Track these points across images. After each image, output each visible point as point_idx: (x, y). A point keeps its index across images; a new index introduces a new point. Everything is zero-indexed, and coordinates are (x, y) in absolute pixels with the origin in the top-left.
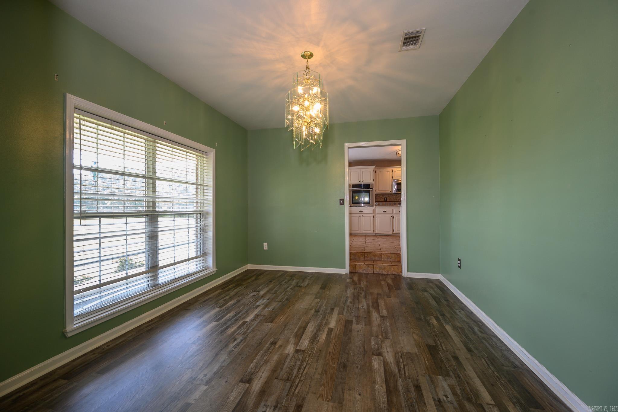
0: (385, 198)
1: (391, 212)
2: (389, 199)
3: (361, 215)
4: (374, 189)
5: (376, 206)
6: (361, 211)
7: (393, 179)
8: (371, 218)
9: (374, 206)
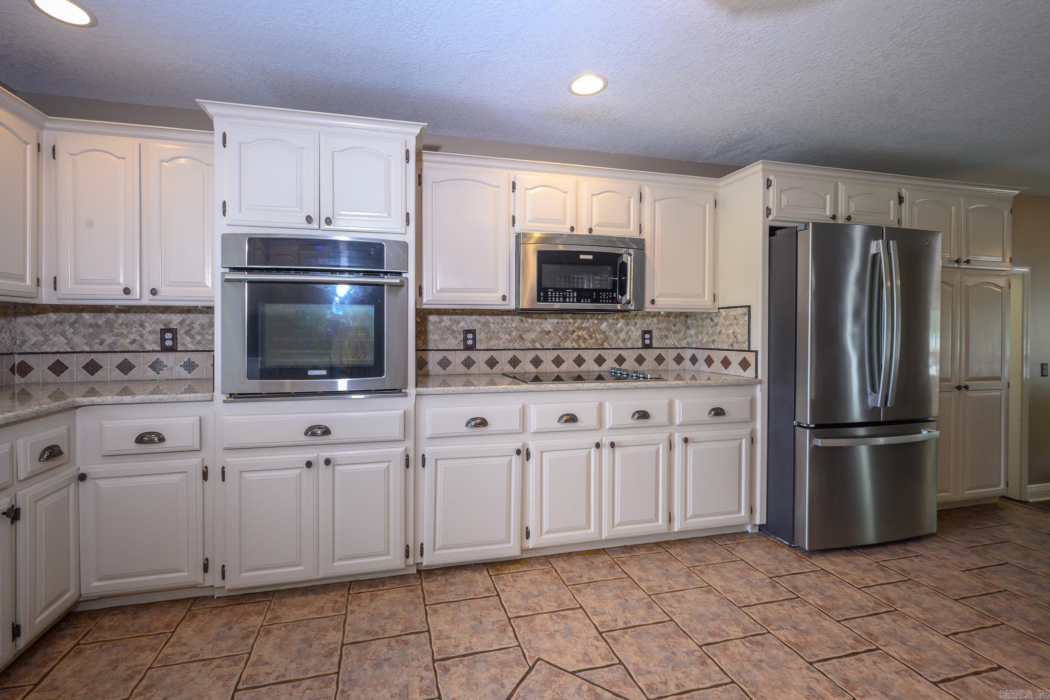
0: (467, 332)
1: (516, 425)
2: (489, 339)
3: (318, 454)
4: (409, 277)
5: (419, 389)
6: (319, 427)
7: (518, 228)
8: (388, 466)
9: (412, 390)
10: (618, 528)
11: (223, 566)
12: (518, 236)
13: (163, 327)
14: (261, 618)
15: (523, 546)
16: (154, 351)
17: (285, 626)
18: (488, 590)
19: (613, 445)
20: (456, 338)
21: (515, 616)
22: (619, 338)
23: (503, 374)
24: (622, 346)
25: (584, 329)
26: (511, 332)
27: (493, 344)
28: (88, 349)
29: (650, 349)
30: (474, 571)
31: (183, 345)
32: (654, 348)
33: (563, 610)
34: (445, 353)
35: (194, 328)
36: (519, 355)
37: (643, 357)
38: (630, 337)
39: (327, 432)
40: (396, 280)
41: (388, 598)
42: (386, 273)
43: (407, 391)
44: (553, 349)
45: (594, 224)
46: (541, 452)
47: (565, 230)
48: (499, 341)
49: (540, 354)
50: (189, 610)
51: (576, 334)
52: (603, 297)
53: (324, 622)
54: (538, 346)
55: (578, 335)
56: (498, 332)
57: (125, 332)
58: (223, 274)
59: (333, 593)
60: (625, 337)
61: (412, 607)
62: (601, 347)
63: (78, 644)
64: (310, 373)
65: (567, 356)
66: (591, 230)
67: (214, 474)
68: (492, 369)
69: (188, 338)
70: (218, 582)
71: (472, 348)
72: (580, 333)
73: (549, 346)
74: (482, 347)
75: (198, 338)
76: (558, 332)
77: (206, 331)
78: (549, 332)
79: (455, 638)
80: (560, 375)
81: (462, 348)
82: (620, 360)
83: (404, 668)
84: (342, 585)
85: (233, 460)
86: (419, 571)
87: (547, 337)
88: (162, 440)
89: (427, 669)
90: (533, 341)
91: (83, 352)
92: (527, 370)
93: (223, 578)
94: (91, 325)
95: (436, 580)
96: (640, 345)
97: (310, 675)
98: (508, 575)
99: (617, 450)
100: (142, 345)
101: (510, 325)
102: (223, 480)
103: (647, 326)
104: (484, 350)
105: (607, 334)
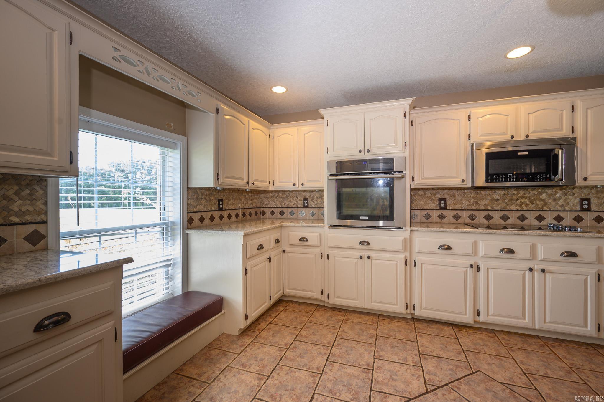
0: (440, 200)
1: (470, 251)
2: (455, 204)
3: (365, 254)
4: (407, 173)
5: (413, 228)
6: (365, 242)
7: (472, 141)
8: (397, 264)
9: (408, 228)
10: (548, 324)
11: (328, 294)
12: (472, 146)
13: (304, 198)
14: (343, 318)
15: (475, 319)
16: (301, 208)
17: (352, 323)
18: (452, 335)
19: (543, 271)
20: (434, 203)
21: (467, 350)
22: (557, 204)
23: (465, 224)
24: (560, 209)
25: (526, 198)
26: (470, 200)
27: (457, 206)
28: (281, 206)
29: (588, 212)
30: (444, 325)
31: (310, 205)
32: (593, 211)
33: (499, 356)
34: (427, 211)
35: (314, 198)
36: (476, 213)
37: (581, 217)
38: (568, 204)
39: (368, 244)
40: (400, 175)
41: (397, 325)
42: (395, 172)
43: (406, 228)
44: (501, 210)
45: (531, 131)
46: (488, 268)
47: (507, 138)
48: (462, 205)
49: (491, 213)
50: (316, 308)
51: (519, 201)
52: (537, 177)
53: (368, 326)
54: (489, 208)
55: (521, 202)
56: (461, 200)
57: (292, 200)
58: (328, 177)
59: (372, 317)
60: (563, 203)
61: (409, 331)
62: (541, 210)
63: (284, 309)
64: (361, 218)
65: (512, 214)
66: (527, 136)
67: (325, 256)
68: (457, 220)
69: (312, 203)
70: (326, 300)
71: (444, 209)
72: (523, 201)
73: (498, 208)
74: (451, 208)
75: (316, 202)
76: (505, 200)
77: (318, 200)
78: (498, 200)
79: (431, 349)
80: (506, 226)
81: (438, 208)
82: (559, 219)
83: (405, 352)
84: (375, 315)
85: (331, 252)
86: (413, 318)
87: (496, 203)
88: (307, 241)
89: (416, 355)
90: (486, 205)
91: (279, 208)
92: (481, 222)
93: (328, 299)
94: (281, 198)
95: (422, 324)
96: (578, 208)
97: (363, 341)
98: (465, 332)
99: (548, 275)
100: (297, 205)
101: (469, 196)
102: (328, 259)
103: (585, 196)
104: (452, 210)
105: (546, 201)
